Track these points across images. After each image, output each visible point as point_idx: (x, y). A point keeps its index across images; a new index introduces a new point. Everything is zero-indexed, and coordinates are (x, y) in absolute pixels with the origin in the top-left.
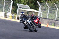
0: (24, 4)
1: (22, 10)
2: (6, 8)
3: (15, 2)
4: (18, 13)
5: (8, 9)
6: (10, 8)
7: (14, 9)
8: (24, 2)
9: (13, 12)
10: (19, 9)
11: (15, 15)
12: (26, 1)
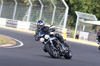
1: (85, 22)
2: (57, 19)
3: (72, 9)
4: (78, 27)
5: (60, 21)
6: (64, 20)
7: (71, 21)
8: (88, 10)
9: (69, 26)
10: (79, 21)
11: (72, 31)
12: (91, 8)
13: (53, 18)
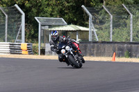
0: (52, 15)
1: (50, 29)
10: (41, 29)
12: (57, 9)
13: (6, 31)
